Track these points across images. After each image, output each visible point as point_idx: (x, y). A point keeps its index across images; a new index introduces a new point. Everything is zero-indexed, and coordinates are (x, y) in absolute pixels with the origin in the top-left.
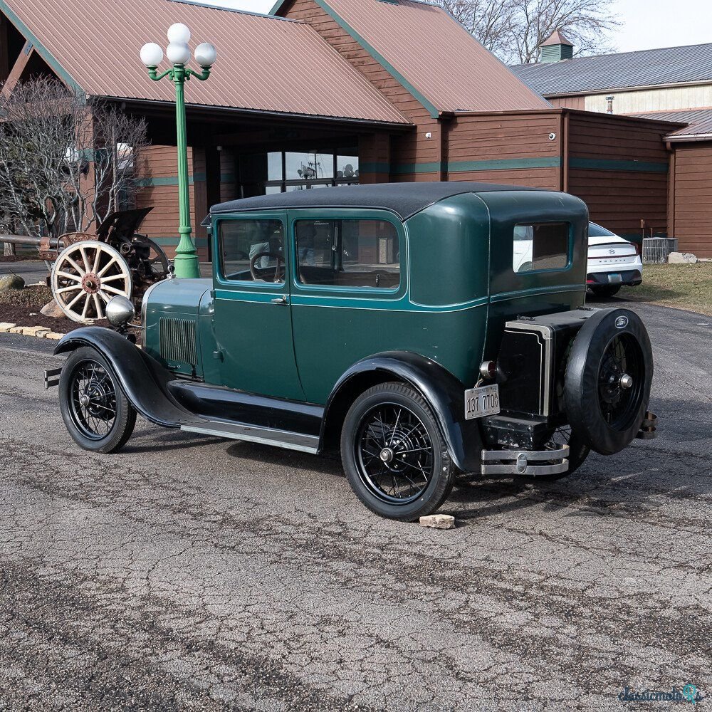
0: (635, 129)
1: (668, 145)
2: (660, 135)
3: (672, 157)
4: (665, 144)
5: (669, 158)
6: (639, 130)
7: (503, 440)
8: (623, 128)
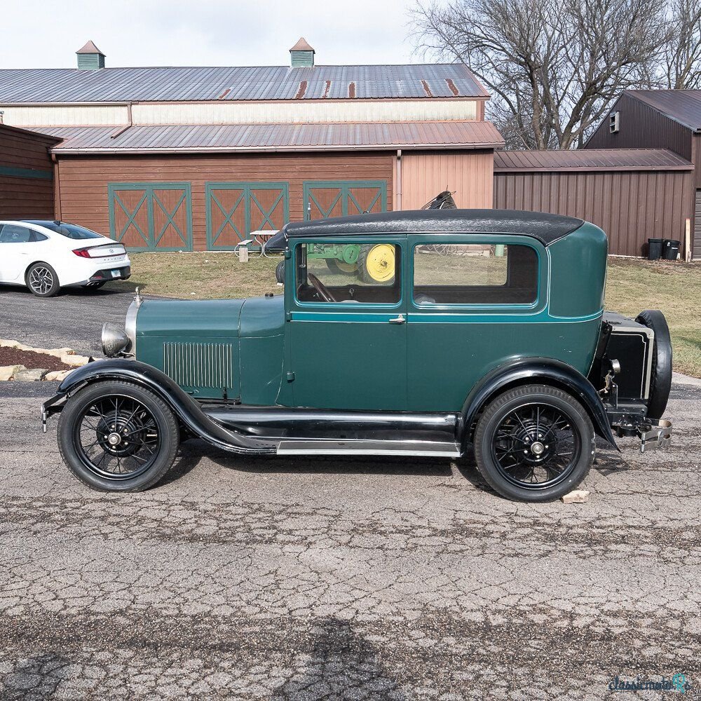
0: (31, 141)
1: (54, 156)
2: (47, 148)
3: (56, 166)
4: (50, 155)
5: (53, 168)
6: (33, 142)
7: (617, 422)
8: (24, 141)
